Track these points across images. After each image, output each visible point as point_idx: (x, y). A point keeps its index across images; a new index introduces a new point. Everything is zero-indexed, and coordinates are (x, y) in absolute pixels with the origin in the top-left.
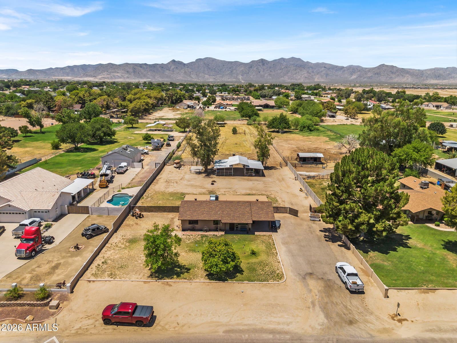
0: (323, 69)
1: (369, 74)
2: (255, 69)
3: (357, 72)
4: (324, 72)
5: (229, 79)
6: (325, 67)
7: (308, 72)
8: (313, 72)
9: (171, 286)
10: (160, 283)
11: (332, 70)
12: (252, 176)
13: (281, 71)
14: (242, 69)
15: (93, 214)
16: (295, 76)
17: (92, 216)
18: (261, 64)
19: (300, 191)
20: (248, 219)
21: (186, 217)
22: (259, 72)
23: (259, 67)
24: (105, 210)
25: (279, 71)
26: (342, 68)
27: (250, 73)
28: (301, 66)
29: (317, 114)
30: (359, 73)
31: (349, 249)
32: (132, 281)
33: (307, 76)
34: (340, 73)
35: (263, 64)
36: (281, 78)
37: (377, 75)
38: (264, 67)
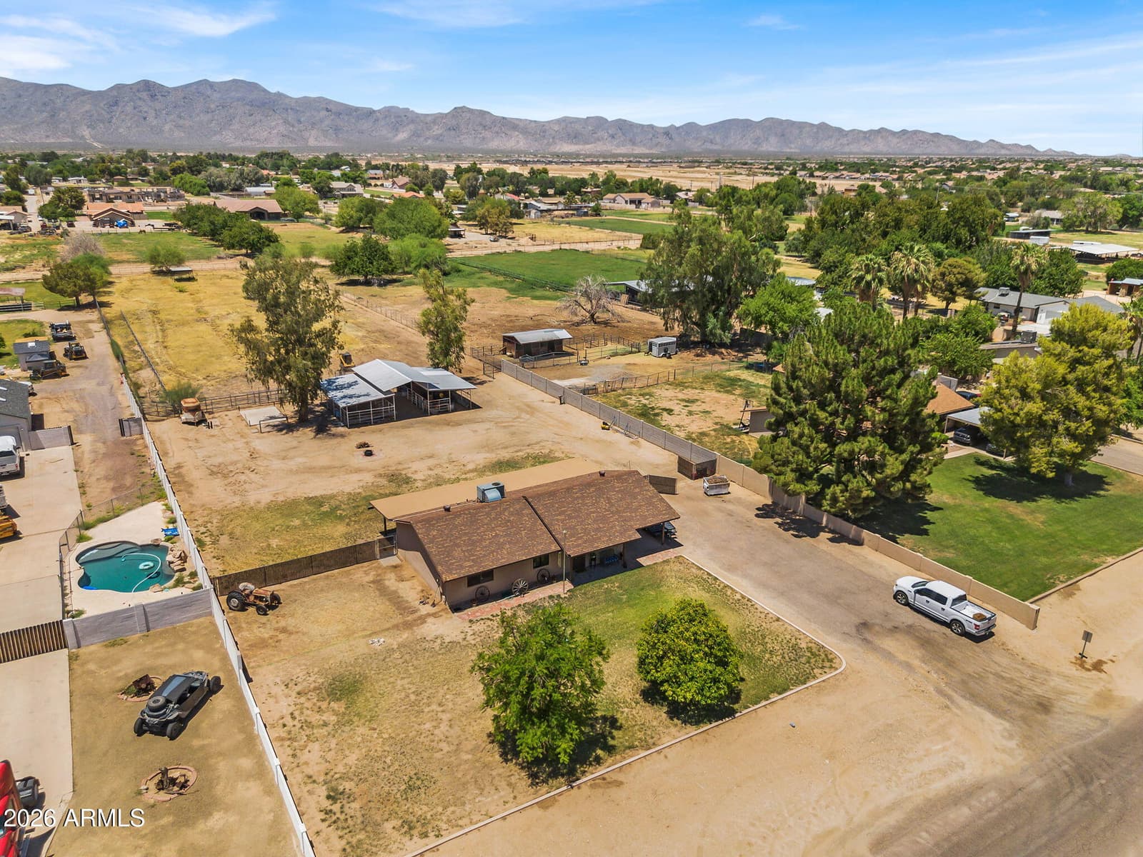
0: (324, 113)
1: (437, 130)
2: (129, 109)
3: (408, 124)
4: (327, 122)
5: (48, 136)
6: (328, 110)
7: (286, 122)
8: (299, 122)
9: (622, 783)
10: (585, 789)
11: (346, 118)
12: (447, 412)
13: (210, 116)
14: (87, 107)
15: (82, 643)
16: (251, 130)
17: (82, 650)
18: (144, 95)
19: (603, 428)
20: (625, 531)
21: (462, 567)
22: (145, 118)
23: (139, 103)
24: (132, 616)
25: (205, 118)
26: (371, 112)
27: (114, 120)
28: (264, 104)
29: (434, 231)
30: (412, 127)
31: (858, 542)
32: (504, 818)
33: (285, 132)
34: (366, 125)
35: (153, 96)
36: (215, 135)
37: (452, 133)
38: (158, 105)
